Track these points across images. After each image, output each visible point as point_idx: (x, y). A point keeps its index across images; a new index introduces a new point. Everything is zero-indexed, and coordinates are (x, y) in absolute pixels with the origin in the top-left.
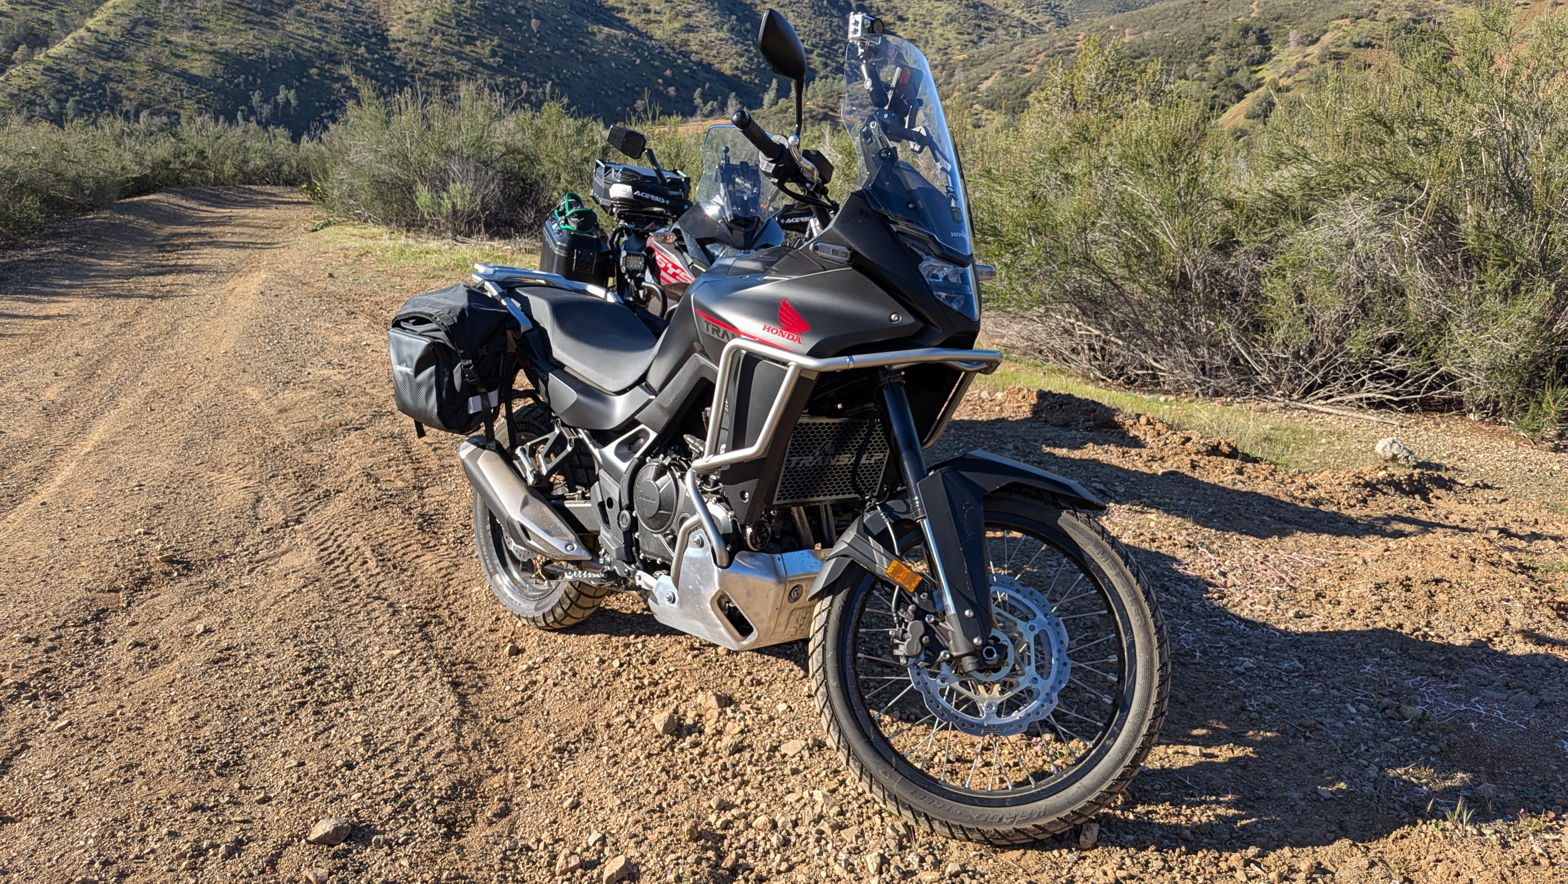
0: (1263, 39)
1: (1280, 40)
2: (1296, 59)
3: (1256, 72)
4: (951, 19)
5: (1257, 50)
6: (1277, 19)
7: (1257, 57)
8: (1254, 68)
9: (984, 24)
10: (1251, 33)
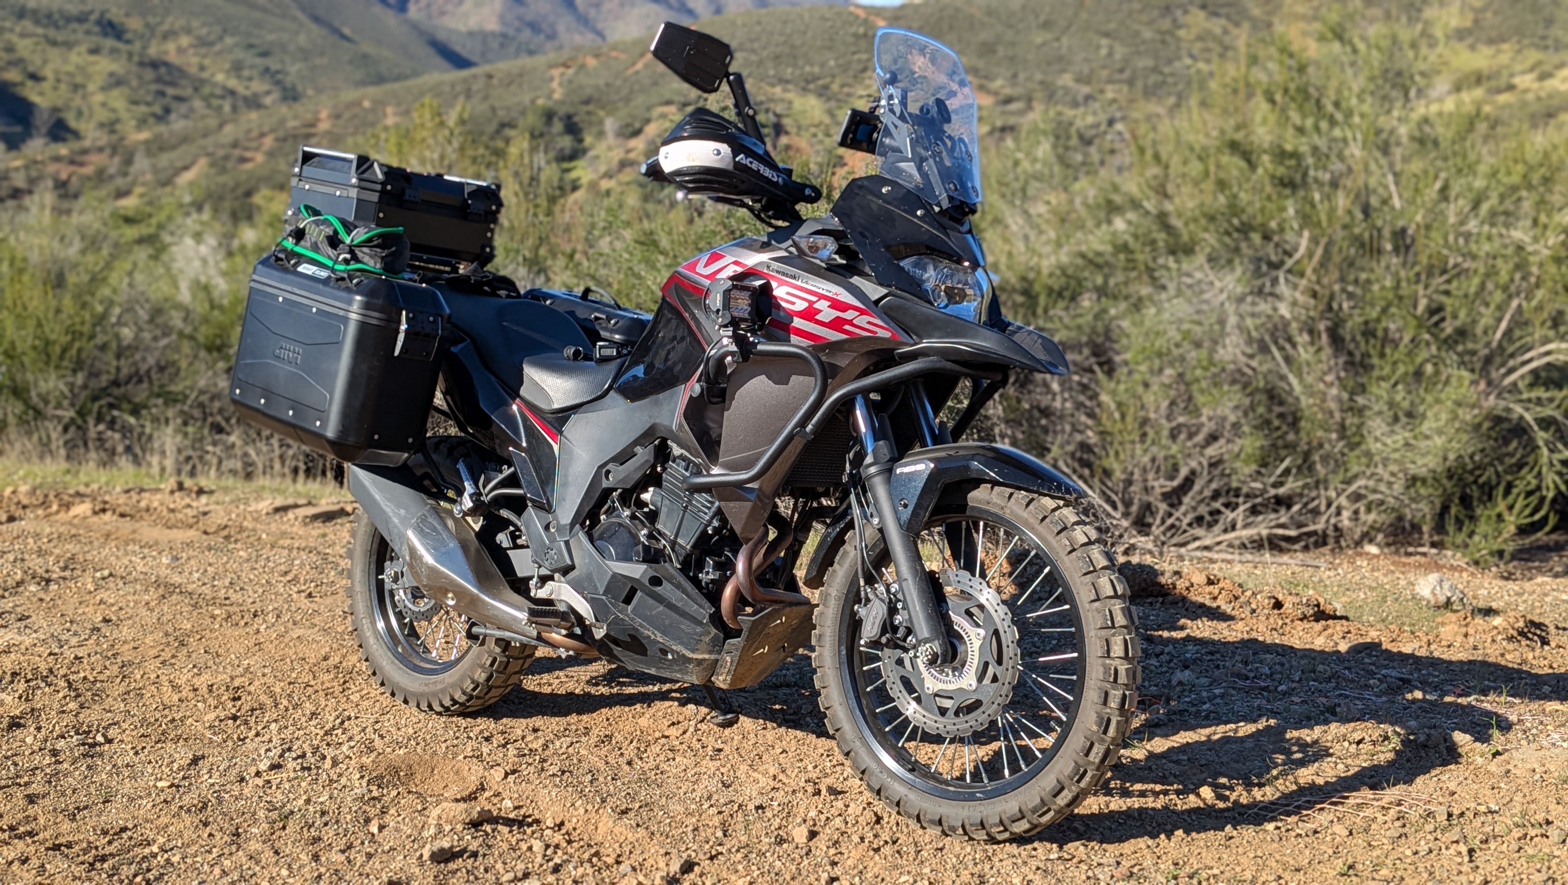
0: (572, 128)
1: (594, 130)
2: (617, 155)
3: (568, 170)
4: (116, 82)
5: (566, 142)
6: (587, 102)
7: (568, 151)
8: (566, 165)
9: (170, 91)
10: (556, 120)
